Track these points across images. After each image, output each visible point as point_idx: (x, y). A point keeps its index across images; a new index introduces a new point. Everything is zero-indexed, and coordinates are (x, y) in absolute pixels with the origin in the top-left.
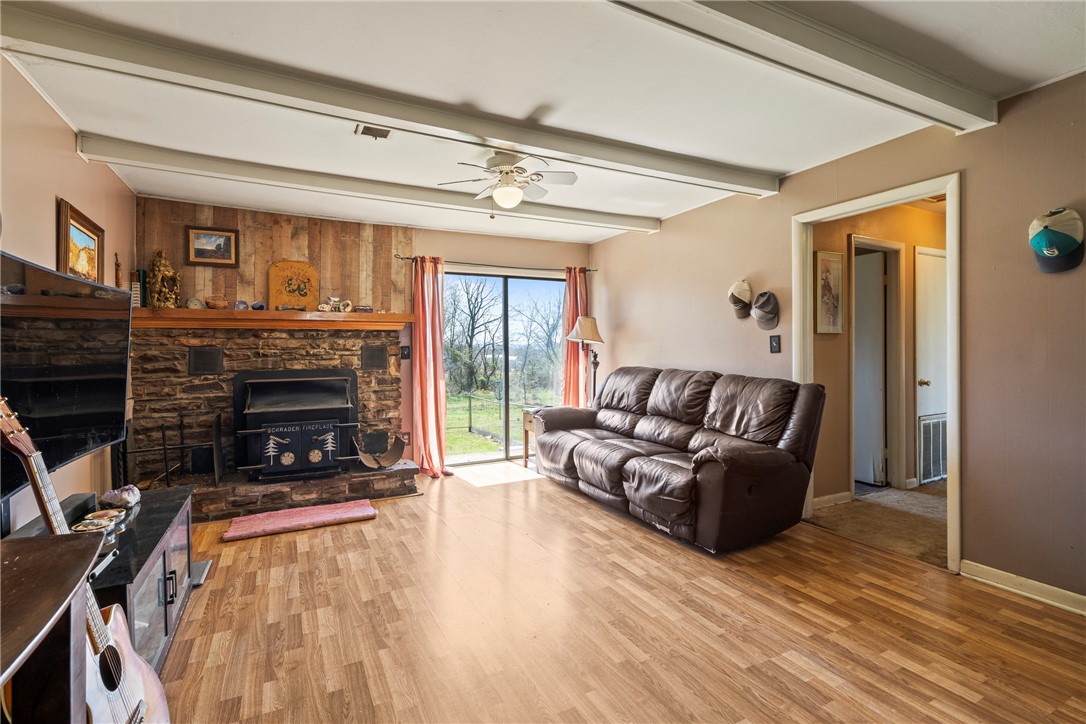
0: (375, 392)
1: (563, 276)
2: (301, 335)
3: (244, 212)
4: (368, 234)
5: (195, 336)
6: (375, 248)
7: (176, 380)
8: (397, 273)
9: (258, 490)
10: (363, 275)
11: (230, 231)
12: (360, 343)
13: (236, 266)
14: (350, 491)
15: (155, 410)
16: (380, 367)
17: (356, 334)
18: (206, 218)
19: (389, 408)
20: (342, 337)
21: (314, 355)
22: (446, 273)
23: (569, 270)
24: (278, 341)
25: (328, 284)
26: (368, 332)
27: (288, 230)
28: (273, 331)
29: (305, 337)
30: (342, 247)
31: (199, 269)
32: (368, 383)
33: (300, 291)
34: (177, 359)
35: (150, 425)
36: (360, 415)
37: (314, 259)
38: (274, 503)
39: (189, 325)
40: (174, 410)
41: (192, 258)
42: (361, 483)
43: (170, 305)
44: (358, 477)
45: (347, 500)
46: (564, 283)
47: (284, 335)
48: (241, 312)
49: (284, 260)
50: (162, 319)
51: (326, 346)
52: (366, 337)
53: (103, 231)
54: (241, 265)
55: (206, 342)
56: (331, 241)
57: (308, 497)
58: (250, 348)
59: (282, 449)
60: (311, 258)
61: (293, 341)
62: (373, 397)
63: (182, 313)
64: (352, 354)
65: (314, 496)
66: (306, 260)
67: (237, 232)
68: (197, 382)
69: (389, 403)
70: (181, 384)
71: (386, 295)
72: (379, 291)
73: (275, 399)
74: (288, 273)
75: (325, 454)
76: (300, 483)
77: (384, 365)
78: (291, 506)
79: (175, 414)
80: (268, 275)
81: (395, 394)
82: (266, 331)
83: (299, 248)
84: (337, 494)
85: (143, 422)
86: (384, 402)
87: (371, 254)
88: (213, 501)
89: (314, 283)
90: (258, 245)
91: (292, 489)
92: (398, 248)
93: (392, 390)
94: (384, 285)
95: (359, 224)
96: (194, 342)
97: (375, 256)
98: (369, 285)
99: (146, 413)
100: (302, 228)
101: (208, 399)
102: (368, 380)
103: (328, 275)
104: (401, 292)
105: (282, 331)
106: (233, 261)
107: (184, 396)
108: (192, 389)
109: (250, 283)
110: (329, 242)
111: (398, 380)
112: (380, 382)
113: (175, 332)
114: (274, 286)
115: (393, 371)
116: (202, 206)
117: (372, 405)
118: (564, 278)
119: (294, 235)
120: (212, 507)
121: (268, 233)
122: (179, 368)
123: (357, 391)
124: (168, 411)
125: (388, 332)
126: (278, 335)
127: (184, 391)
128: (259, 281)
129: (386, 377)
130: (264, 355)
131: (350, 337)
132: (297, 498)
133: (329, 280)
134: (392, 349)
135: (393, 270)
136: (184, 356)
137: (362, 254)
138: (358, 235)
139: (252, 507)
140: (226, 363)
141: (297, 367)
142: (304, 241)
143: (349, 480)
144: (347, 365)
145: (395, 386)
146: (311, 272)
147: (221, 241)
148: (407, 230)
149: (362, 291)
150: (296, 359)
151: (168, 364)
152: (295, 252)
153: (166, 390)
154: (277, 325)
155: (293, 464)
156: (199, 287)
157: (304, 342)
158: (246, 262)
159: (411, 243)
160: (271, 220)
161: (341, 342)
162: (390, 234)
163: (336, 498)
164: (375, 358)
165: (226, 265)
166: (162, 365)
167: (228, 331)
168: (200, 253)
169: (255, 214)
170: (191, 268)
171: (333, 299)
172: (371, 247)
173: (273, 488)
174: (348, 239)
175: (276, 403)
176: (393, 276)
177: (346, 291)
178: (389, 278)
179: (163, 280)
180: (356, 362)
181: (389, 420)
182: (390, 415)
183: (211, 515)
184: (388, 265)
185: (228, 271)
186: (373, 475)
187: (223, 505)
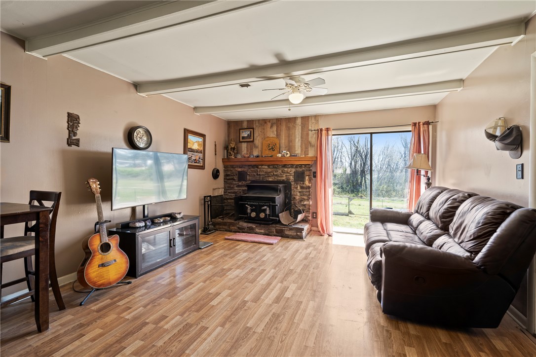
0: (300, 192)
1: (410, 128)
2: (272, 167)
3: (256, 120)
4: (299, 121)
5: (240, 167)
6: (302, 127)
7: (234, 183)
8: (312, 137)
9: (245, 225)
10: (297, 140)
11: (251, 129)
12: (293, 170)
13: (253, 141)
14: (276, 232)
15: (229, 193)
16: (301, 181)
17: (292, 166)
18: (245, 125)
19: (305, 199)
20: (287, 167)
21: (276, 175)
22: (333, 135)
23: (415, 124)
24: (264, 169)
25: (283, 145)
26: (297, 165)
27: (269, 125)
28: (263, 165)
29: (274, 168)
30: (288, 129)
31: (243, 143)
32: (297, 188)
33: (273, 149)
34: (234, 175)
35: (228, 197)
36: (292, 202)
37: (278, 135)
38: (250, 231)
39: (237, 164)
40: (233, 193)
41: (241, 140)
42: (280, 230)
43: (233, 157)
44: (279, 227)
45: (275, 236)
46: (411, 133)
47: (266, 167)
48: (252, 159)
49: (268, 137)
50: (230, 162)
51: (280, 171)
52: (296, 167)
53: (205, 135)
54: (255, 141)
55: (242, 169)
56: (284, 127)
57: (261, 231)
58: (255, 172)
59: (252, 211)
60: (277, 135)
61: (269, 169)
62: (298, 194)
63: (236, 160)
64: (290, 175)
65: (263, 231)
66: (276, 136)
67: (253, 129)
68: (240, 184)
69: (305, 197)
70: (236, 184)
71: (307, 148)
72: (304, 147)
73: (256, 191)
74: (269, 142)
75: (266, 215)
76: (258, 225)
77: (303, 180)
78: (256, 233)
79: (234, 195)
80: (262, 144)
81: (307, 194)
82: (260, 165)
83: (273, 132)
84: (271, 232)
85: (226, 196)
86: (302, 197)
87: (300, 130)
88: (233, 226)
89: (278, 145)
90: (260, 132)
91: (256, 227)
92: (312, 126)
93: (307, 192)
94: (306, 144)
95: (295, 118)
96: (240, 170)
97: (302, 131)
98: (300, 144)
99: (227, 193)
100: (274, 123)
101: (243, 190)
102: (296, 186)
103: (283, 141)
104: (313, 146)
105: (266, 165)
106: (252, 140)
107: (236, 188)
108: (239, 186)
109: (257, 147)
110: (284, 128)
111: (309, 187)
112: (302, 188)
113: (234, 166)
114: (264, 148)
115: (307, 183)
116: (244, 121)
117: (297, 198)
118: (410, 130)
119: (271, 127)
120: (233, 228)
121: (263, 127)
122: (235, 178)
123: (291, 191)
124: (232, 193)
125: (305, 165)
126: (264, 167)
127: (237, 187)
128: (260, 146)
129: (304, 185)
130: (260, 175)
131: (289, 168)
132: (257, 230)
133: (284, 144)
134: (307, 173)
135: (310, 137)
136: (236, 175)
137: (296, 131)
138: (295, 122)
139: (244, 230)
140: (248, 177)
141: (270, 180)
142: (275, 128)
143: (275, 227)
144: (288, 180)
145: (308, 190)
146: (277, 141)
147: (249, 133)
148: (316, 117)
149: (297, 147)
150: (270, 176)
151: (232, 177)
152: (272, 133)
153: (232, 186)
154: (263, 163)
155: (255, 217)
156: (243, 150)
157: (273, 170)
158: (256, 139)
159: (318, 123)
160: (264, 122)
161: (286, 169)
162: (308, 120)
163: (270, 234)
164: (300, 177)
165: (250, 140)
166: (231, 177)
167: (249, 165)
168: (243, 138)
169: (259, 120)
170: (241, 143)
171: (284, 151)
172: (300, 127)
173: (250, 225)
174: (291, 125)
175: (256, 193)
176: (310, 139)
177: (290, 148)
178: (308, 140)
179: (231, 149)
180: (292, 178)
181: (304, 205)
182: (305, 203)
183: (233, 230)
184: (308, 134)
185: (251, 143)
186: (284, 227)
187: (236, 228)
